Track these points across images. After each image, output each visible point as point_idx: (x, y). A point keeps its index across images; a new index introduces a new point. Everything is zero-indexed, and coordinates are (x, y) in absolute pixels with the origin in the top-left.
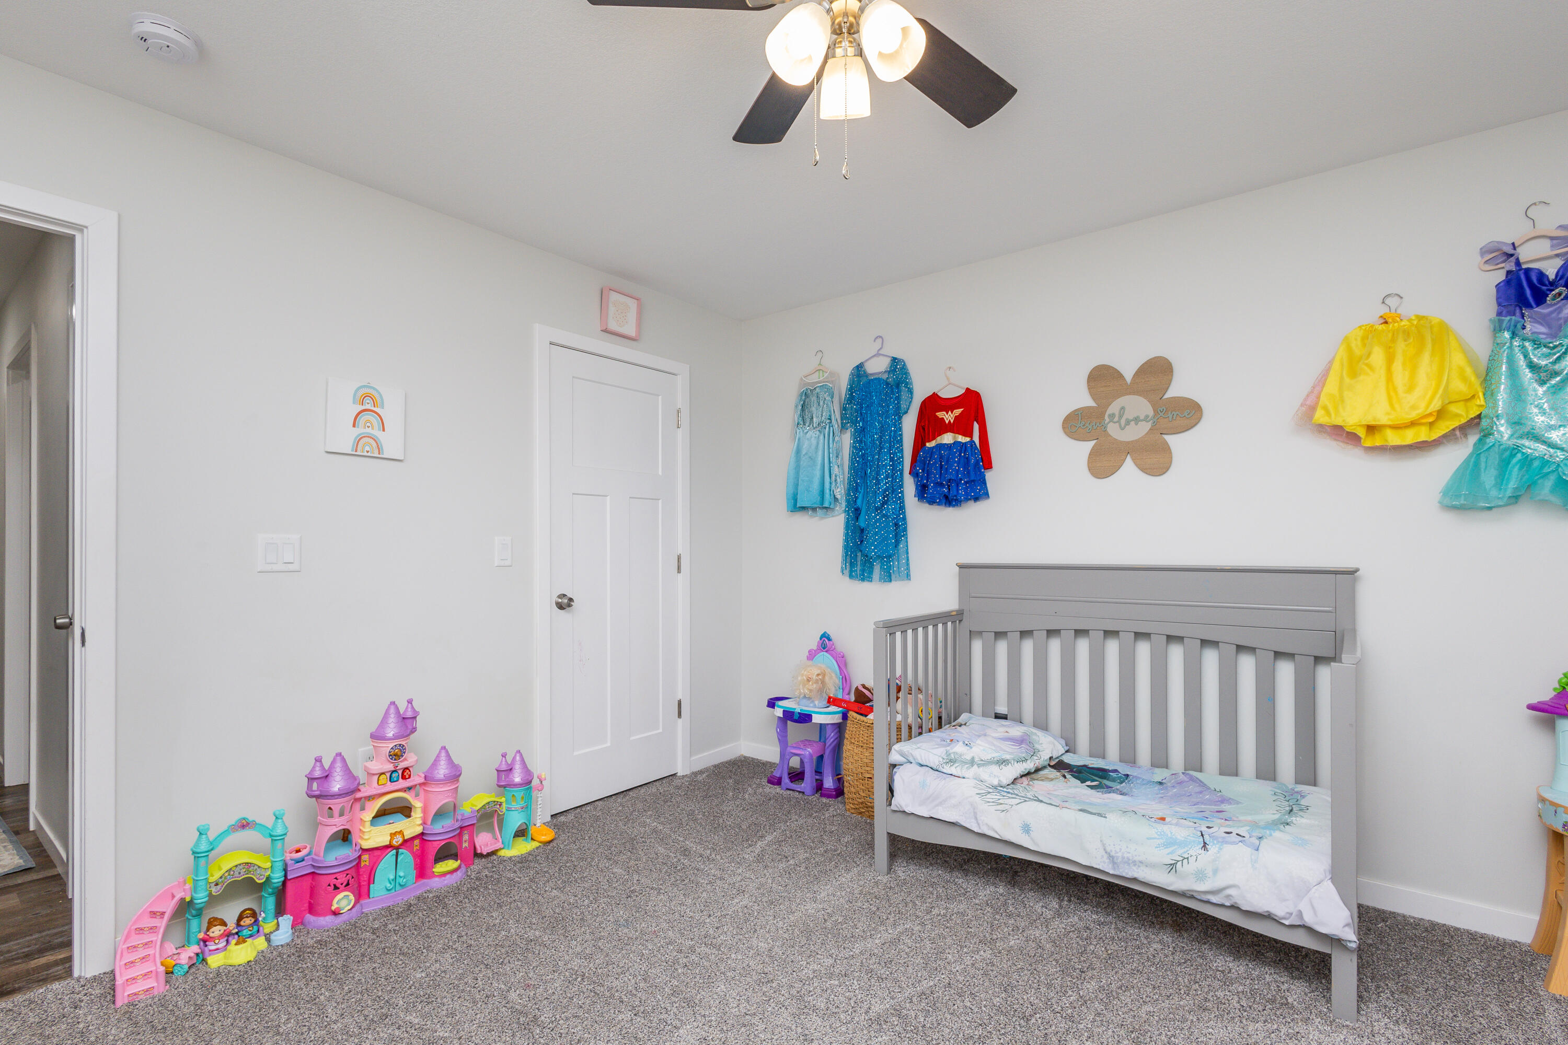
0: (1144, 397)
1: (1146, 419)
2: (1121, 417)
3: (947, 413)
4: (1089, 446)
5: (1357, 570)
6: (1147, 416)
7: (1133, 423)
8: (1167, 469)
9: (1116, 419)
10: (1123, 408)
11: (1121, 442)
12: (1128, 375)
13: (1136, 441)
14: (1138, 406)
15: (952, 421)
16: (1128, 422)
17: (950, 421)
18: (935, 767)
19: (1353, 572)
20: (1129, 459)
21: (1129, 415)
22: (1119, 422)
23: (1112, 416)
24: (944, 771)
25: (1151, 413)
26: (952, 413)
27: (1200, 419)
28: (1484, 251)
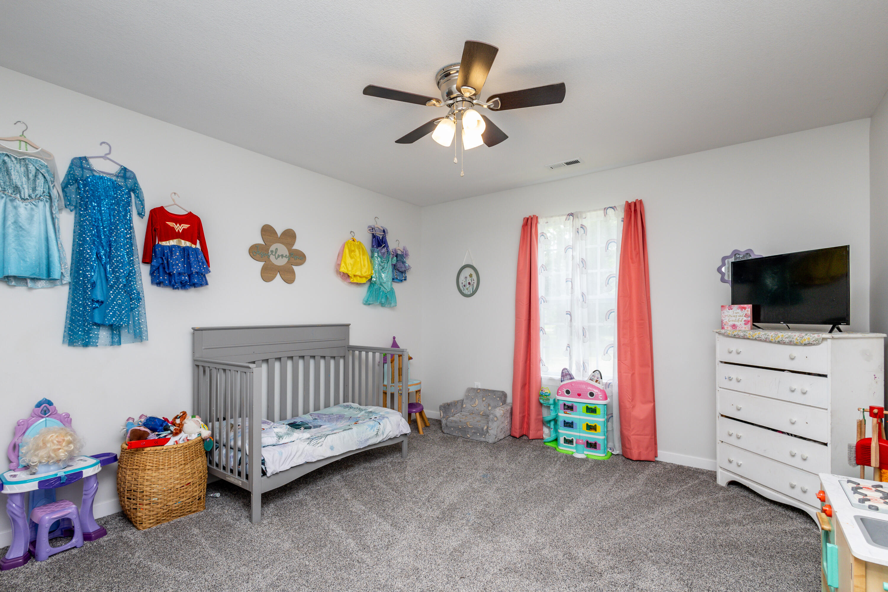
0: (285, 246)
1: (286, 256)
2: (276, 253)
3: (176, 225)
4: (262, 264)
5: (350, 325)
6: (286, 255)
7: (281, 257)
8: (294, 281)
9: (274, 254)
10: (277, 249)
11: (276, 265)
12: (279, 233)
13: (282, 266)
14: (282, 249)
15: (180, 231)
16: (279, 256)
17: (178, 230)
18: (275, 443)
19: (348, 325)
20: (278, 275)
21: (279, 253)
22: (275, 255)
23: (272, 251)
24: (280, 443)
25: (288, 255)
26: (180, 226)
27: (305, 261)
28: (369, 227)
